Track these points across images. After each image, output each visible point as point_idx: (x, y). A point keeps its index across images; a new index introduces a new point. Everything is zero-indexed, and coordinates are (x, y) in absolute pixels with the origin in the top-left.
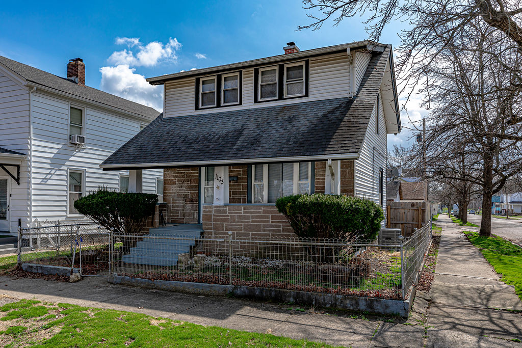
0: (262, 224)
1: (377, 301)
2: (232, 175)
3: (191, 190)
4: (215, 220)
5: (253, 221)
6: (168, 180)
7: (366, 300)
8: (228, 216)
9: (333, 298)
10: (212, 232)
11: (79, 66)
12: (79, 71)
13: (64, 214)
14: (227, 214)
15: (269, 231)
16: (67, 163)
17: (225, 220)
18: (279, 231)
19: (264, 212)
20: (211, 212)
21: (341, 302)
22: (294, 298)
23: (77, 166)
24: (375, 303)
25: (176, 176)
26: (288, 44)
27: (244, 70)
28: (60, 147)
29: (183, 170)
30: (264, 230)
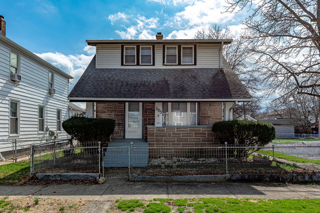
0: (189, 138)
1: (314, 175)
2: (148, 108)
3: (118, 117)
4: (157, 136)
5: (183, 136)
6: (99, 110)
7: (309, 175)
8: (166, 133)
9: (291, 176)
10: (154, 144)
11: (2, 22)
12: (2, 26)
13: (7, 134)
14: (165, 132)
15: (193, 141)
16: (9, 95)
17: (164, 136)
18: (200, 141)
19: (190, 130)
20: (154, 131)
21: (296, 178)
22: (269, 178)
23: (15, 97)
24: (313, 176)
25: (106, 108)
26: (158, 33)
27: (156, 45)
28: (5, 82)
29: (111, 104)
30: (190, 141)
